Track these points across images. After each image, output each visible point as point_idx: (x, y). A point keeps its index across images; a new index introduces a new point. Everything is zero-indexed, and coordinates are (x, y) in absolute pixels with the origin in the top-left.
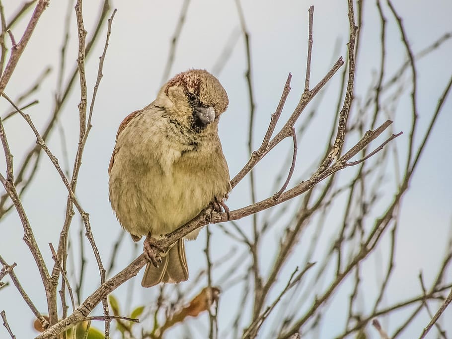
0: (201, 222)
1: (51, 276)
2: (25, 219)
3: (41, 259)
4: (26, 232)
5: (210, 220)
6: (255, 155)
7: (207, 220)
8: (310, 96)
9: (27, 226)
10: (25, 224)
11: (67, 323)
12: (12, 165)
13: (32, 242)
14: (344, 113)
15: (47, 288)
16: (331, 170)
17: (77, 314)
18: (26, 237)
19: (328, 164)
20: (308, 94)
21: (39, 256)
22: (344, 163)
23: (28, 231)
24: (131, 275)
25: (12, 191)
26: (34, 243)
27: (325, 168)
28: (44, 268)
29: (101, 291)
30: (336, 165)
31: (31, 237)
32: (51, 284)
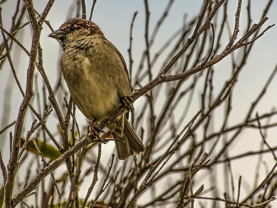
0: (159, 81)
1: (65, 120)
2: (50, 87)
3: (59, 111)
4: (50, 94)
5: (165, 80)
6: (189, 41)
7: (162, 80)
8: (219, 4)
9: (51, 91)
10: (50, 90)
11: (82, 144)
12: (42, 55)
13: (54, 101)
14: (238, 14)
15: (63, 128)
16: (234, 48)
17: (88, 139)
18: (50, 97)
19: (231, 44)
20: (218, 4)
21: (58, 108)
22: (241, 44)
23: (51, 94)
24: (119, 114)
25: (42, 70)
26: (55, 101)
27: (230, 47)
28: (61, 116)
29: (102, 124)
30: (237, 45)
31: (53, 98)
32: (65, 125)
